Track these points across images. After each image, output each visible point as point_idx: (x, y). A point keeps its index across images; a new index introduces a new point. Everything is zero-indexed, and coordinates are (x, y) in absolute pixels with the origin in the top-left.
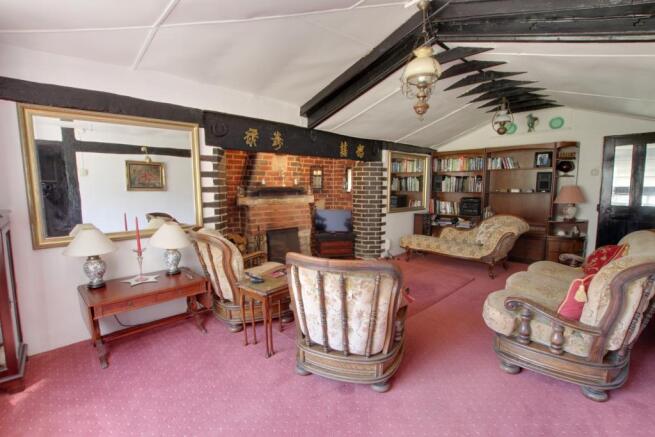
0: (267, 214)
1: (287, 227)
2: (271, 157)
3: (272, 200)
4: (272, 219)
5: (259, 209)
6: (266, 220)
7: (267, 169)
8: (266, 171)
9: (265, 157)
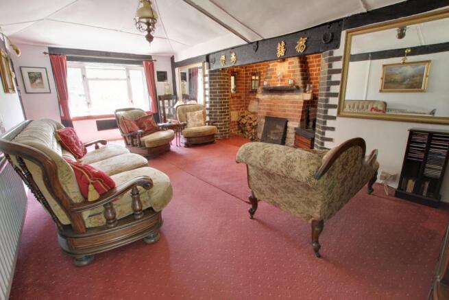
0: (268, 105)
1: (279, 117)
2: (276, 65)
3: (273, 96)
4: (270, 109)
5: (265, 102)
6: (267, 109)
7: (273, 74)
8: (273, 76)
9: (273, 66)
